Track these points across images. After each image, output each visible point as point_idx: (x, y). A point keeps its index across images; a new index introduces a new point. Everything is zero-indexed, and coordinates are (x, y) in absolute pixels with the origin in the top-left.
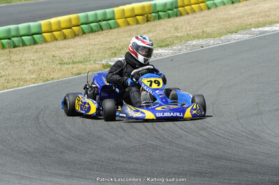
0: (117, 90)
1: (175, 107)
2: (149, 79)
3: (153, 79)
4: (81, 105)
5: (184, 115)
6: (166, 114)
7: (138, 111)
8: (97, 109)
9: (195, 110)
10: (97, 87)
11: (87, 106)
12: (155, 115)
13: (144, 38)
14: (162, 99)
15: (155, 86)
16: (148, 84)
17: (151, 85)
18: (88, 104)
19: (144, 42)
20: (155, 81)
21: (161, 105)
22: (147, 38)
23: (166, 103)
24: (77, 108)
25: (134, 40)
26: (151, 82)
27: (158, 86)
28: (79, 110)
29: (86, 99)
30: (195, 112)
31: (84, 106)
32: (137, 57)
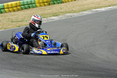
0: (27, 40)
1: (56, 49)
3: (44, 36)
4: (10, 47)
5: (60, 52)
6: (52, 52)
7: (39, 50)
8: (19, 49)
10: (17, 39)
11: (14, 47)
12: (47, 52)
13: (38, 16)
14: (49, 45)
15: (45, 39)
16: (43, 38)
18: (14, 46)
19: (38, 18)
21: (49, 48)
22: (39, 16)
23: (51, 47)
25: (33, 17)
26: (44, 37)
27: (47, 38)
28: (9, 49)
29: (13, 44)
30: (64, 51)
31: (12, 47)
32: (35, 25)
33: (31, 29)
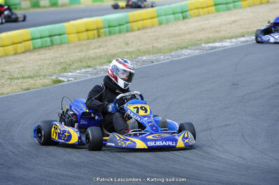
0: (97, 117)
1: (167, 135)
2: (135, 106)
3: (139, 106)
4: (59, 134)
5: (176, 144)
6: (158, 143)
7: (128, 140)
8: (80, 138)
9: (187, 138)
10: (75, 114)
11: (67, 134)
12: (147, 145)
13: (125, 61)
14: (152, 127)
15: (142, 113)
16: (135, 110)
17: (138, 112)
18: (69, 132)
19: (125, 66)
20: (141, 108)
21: (151, 134)
23: (157, 131)
24: (54, 137)
26: (138, 108)
27: (146, 112)
28: (57, 139)
29: (66, 127)
30: (186, 141)
31: (63, 134)
32: (117, 81)
33: (108, 90)
